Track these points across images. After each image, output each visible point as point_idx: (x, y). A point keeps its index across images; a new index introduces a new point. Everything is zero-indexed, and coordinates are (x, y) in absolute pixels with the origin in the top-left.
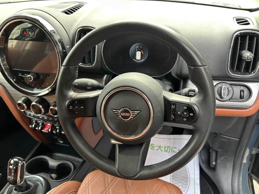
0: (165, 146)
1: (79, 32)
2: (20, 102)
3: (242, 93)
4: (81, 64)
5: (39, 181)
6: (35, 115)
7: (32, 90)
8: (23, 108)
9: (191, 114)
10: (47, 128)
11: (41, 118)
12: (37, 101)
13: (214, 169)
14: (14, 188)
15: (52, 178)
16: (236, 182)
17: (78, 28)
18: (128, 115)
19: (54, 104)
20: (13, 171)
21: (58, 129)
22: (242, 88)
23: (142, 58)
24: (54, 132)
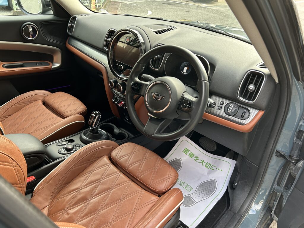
0: (207, 163)
3: (244, 114)
5: (104, 134)
7: (120, 75)
8: (112, 85)
9: (190, 106)
10: (121, 104)
11: (119, 95)
12: (120, 83)
20: (93, 117)
22: (245, 110)
23: (187, 72)
24: (124, 107)
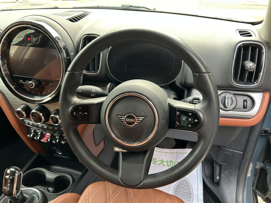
0: (168, 161)
1: (84, 39)
2: (19, 109)
3: (245, 103)
4: (85, 72)
5: (35, 194)
6: (35, 123)
7: (33, 97)
8: (22, 116)
9: (196, 121)
10: (46, 137)
11: (40, 126)
12: (37, 109)
13: (218, 184)
14: (9, 200)
15: (49, 191)
16: (240, 197)
17: (83, 35)
18: (133, 121)
19: (55, 112)
20: (9, 181)
21: (58, 138)
22: (245, 98)
24: (53, 141)
